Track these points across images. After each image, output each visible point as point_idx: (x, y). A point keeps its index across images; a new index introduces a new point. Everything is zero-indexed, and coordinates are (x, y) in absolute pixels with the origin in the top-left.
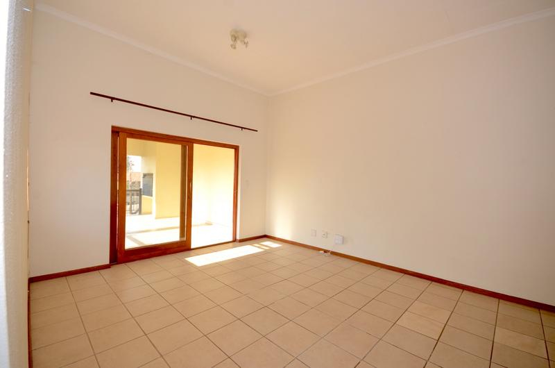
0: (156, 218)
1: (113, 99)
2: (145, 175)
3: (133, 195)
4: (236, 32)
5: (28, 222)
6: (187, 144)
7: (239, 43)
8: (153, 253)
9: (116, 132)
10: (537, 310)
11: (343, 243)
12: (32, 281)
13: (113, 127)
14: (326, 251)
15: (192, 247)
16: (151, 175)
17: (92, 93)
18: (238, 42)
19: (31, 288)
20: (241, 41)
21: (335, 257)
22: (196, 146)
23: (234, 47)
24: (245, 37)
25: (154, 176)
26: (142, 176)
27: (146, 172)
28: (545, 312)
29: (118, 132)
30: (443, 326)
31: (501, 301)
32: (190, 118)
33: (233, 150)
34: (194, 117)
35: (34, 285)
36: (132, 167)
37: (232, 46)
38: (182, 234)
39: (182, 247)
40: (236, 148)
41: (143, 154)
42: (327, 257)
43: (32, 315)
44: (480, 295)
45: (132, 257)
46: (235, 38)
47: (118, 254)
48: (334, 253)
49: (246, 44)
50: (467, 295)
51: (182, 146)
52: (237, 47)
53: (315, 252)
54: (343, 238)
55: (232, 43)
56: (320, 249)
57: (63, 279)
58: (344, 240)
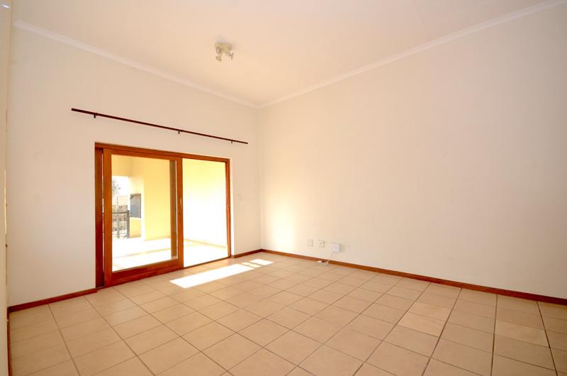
0: (146, 240)
1: (95, 115)
2: (132, 196)
3: (120, 220)
4: (221, 44)
5: (6, 246)
6: (176, 159)
7: (224, 56)
8: (143, 274)
9: (100, 148)
10: (535, 302)
11: (340, 250)
12: (11, 310)
13: (96, 144)
14: (324, 261)
15: (185, 266)
16: (139, 195)
17: (73, 110)
18: (224, 54)
19: (10, 318)
20: (226, 53)
21: (332, 266)
22: (185, 161)
23: (219, 59)
24: (230, 49)
25: (142, 197)
26: (130, 197)
27: (133, 193)
28: (542, 303)
29: (102, 149)
30: (444, 323)
31: (499, 295)
32: (177, 132)
33: (224, 164)
34: (182, 131)
35: (13, 315)
36: (119, 190)
37: (217, 58)
38: (173, 254)
39: (174, 266)
40: (227, 162)
41: (130, 173)
42: (326, 267)
43: (12, 345)
44: (477, 292)
45: (121, 280)
46: (220, 50)
47: (105, 277)
48: (332, 262)
49: (231, 56)
50: (466, 293)
51: (171, 161)
52: (222, 58)
53: (313, 263)
54: (340, 245)
55: (217, 55)
56: (317, 259)
57: (45, 307)
58: (341, 248)
